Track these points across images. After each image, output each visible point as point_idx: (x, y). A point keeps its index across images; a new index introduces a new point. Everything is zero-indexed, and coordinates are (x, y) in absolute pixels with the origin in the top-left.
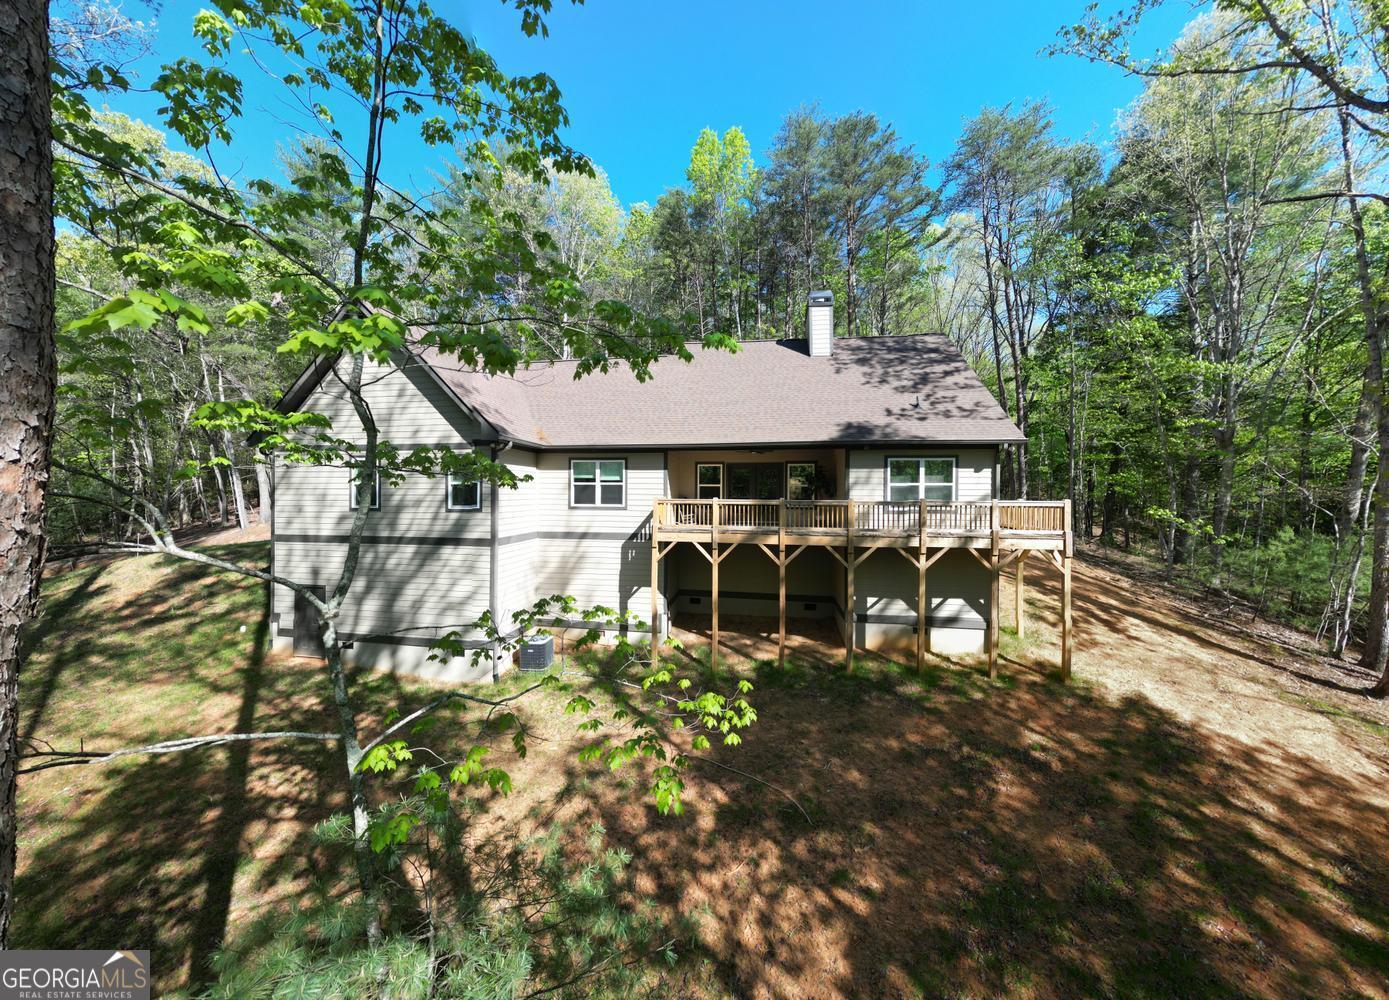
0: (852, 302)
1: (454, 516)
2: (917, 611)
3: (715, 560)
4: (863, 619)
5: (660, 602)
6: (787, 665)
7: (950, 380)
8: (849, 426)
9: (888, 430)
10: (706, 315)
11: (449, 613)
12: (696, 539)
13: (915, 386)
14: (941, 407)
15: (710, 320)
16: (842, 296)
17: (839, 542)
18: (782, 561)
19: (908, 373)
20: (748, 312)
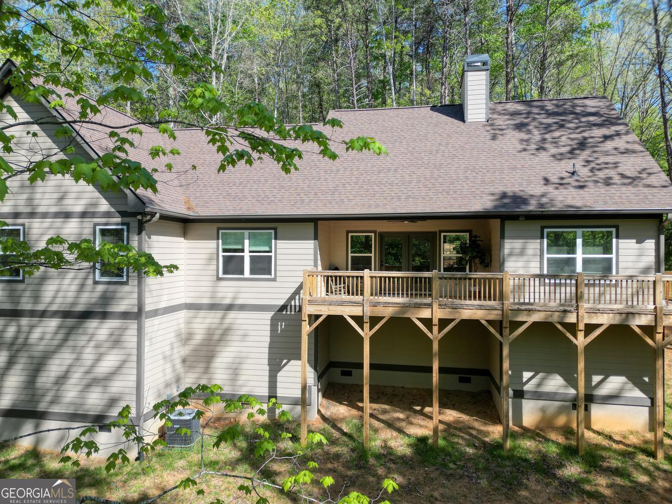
0: (510, 60)
1: (100, 288)
2: (576, 388)
3: (366, 333)
4: (519, 394)
5: (311, 376)
6: (441, 442)
7: (609, 145)
8: (504, 195)
9: (544, 200)
10: (359, 77)
11: (94, 389)
12: (347, 312)
13: (571, 152)
14: (601, 175)
15: (364, 82)
16: (500, 55)
17: (494, 315)
18: (435, 335)
19: (566, 139)
20: (403, 73)
